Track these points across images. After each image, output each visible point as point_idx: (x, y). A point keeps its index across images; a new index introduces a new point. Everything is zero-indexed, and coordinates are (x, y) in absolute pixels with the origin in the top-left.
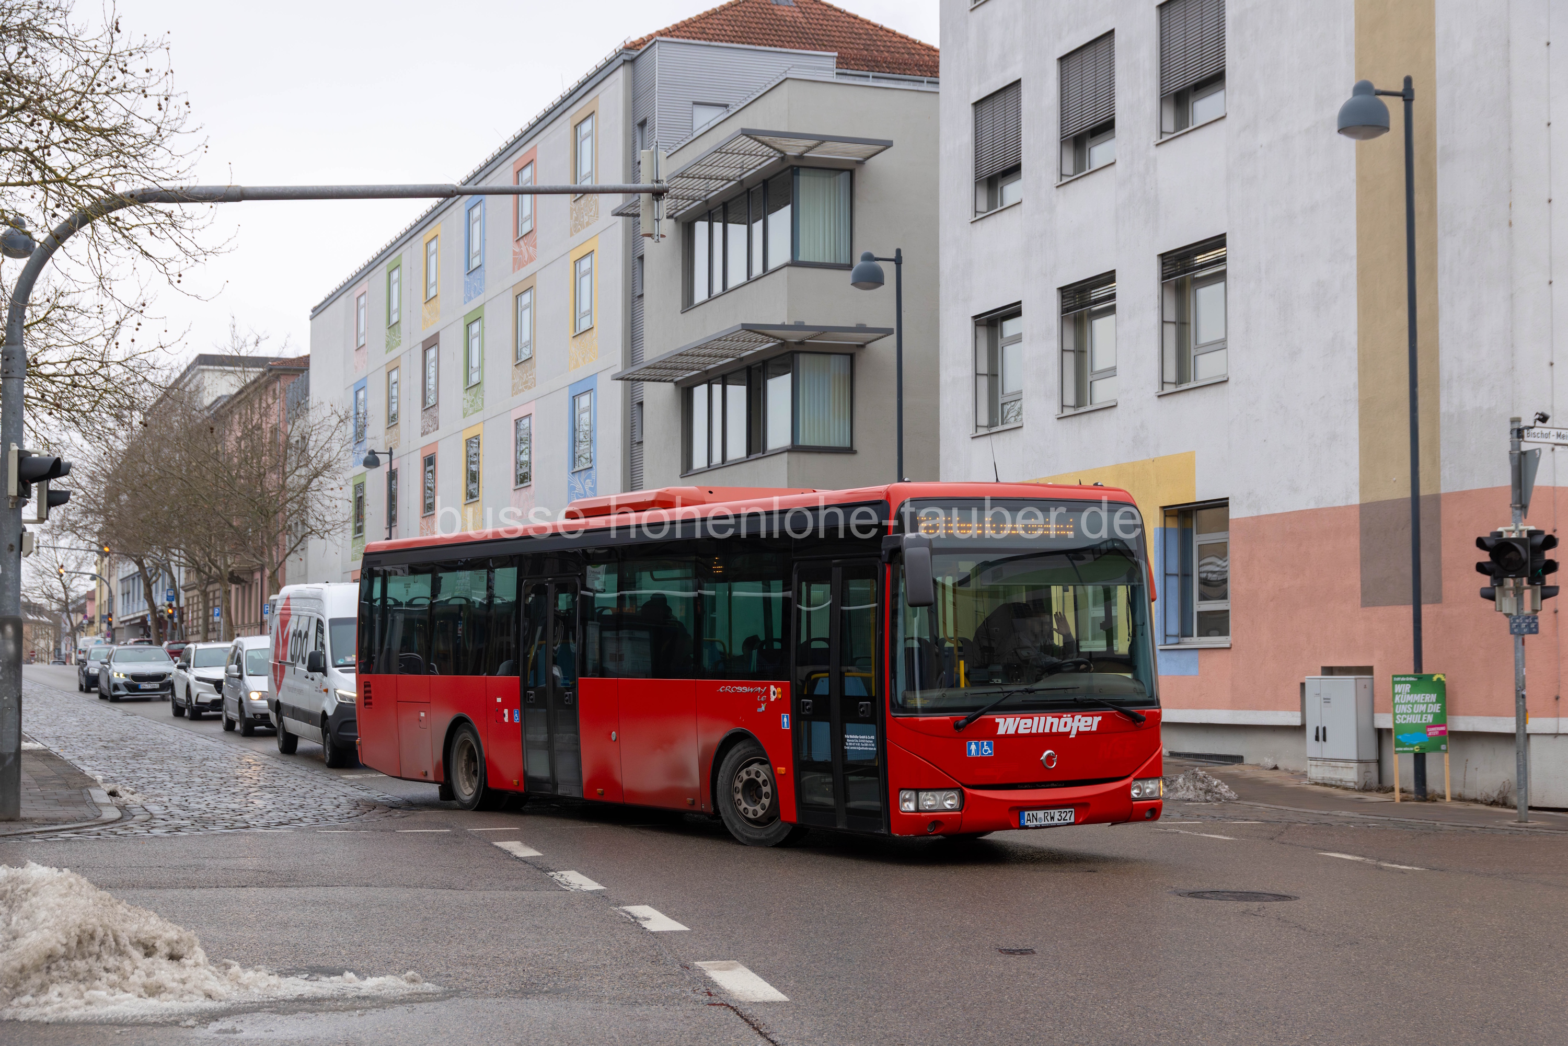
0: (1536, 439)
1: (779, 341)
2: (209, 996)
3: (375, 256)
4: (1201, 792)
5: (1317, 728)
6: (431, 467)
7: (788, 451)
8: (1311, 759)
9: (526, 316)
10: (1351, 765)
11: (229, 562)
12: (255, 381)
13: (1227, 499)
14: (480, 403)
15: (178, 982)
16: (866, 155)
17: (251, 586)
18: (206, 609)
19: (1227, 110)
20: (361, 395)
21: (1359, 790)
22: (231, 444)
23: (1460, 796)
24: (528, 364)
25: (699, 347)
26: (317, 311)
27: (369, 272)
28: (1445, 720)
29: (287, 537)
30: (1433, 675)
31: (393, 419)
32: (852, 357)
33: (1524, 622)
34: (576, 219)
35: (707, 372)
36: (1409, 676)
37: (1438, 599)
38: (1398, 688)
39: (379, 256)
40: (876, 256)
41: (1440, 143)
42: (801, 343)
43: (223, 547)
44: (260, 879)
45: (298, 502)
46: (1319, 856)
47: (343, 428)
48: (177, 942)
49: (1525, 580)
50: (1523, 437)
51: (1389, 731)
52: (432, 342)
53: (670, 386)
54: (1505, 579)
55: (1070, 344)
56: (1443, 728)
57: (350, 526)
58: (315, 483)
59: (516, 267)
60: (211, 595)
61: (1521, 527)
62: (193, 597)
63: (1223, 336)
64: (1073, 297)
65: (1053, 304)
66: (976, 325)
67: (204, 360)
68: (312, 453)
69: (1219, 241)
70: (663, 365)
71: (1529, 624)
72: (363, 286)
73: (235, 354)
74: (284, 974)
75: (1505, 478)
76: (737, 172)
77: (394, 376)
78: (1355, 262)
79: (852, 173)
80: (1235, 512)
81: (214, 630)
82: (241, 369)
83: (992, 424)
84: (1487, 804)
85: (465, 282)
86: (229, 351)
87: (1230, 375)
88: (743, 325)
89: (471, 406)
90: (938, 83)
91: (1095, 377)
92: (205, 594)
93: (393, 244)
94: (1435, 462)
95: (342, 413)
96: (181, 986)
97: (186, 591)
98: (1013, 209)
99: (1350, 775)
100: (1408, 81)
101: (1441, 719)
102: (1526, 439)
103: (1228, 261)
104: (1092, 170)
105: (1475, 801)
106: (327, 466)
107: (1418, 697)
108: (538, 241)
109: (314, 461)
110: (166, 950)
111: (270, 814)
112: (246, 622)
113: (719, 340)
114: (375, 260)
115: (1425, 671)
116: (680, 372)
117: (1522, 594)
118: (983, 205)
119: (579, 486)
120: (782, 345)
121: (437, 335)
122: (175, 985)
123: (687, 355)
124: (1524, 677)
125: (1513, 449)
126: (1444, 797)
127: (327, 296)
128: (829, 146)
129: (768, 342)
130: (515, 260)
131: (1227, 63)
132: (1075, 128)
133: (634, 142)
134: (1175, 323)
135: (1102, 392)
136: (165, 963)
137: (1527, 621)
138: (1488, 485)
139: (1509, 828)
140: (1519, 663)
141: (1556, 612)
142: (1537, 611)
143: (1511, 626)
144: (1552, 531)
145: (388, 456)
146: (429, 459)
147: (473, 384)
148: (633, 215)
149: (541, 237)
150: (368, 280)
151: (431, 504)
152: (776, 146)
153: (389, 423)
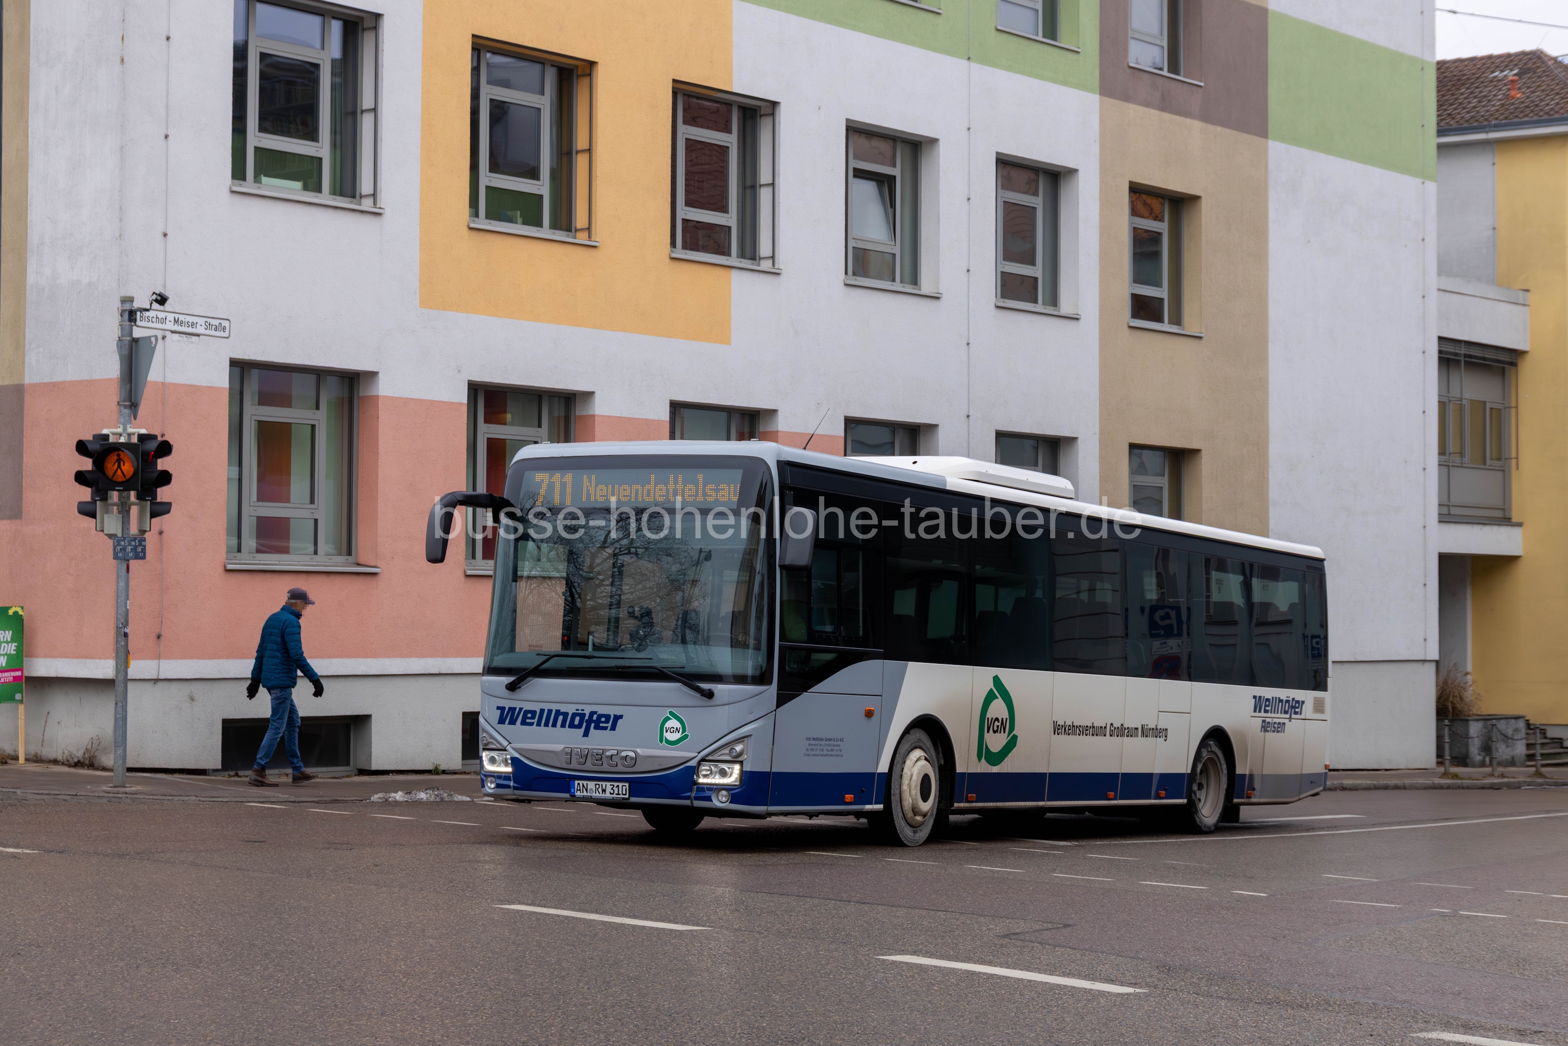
0: (150, 324)
23: (36, 755)
28: (22, 662)
30: (9, 608)
33: (130, 545)
37: (17, 514)
49: (133, 494)
50: (136, 320)
61: (130, 430)
71: (136, 547)
75: (111, 368)
84: (70, 766)
94: (19, 345)
101: (16, 662)
102: (138, 323)
105: (55, 762)
117: (128, 511)
124: (127, 611)
125: (123, 336)
126: (16, 758)
137: (133, 543)
138: (85, 376)
139: (106, 795)
140: (124, 594)
141: (161, 533)
142: (145, 531)
143: (114, 550)
144: (163, 435)
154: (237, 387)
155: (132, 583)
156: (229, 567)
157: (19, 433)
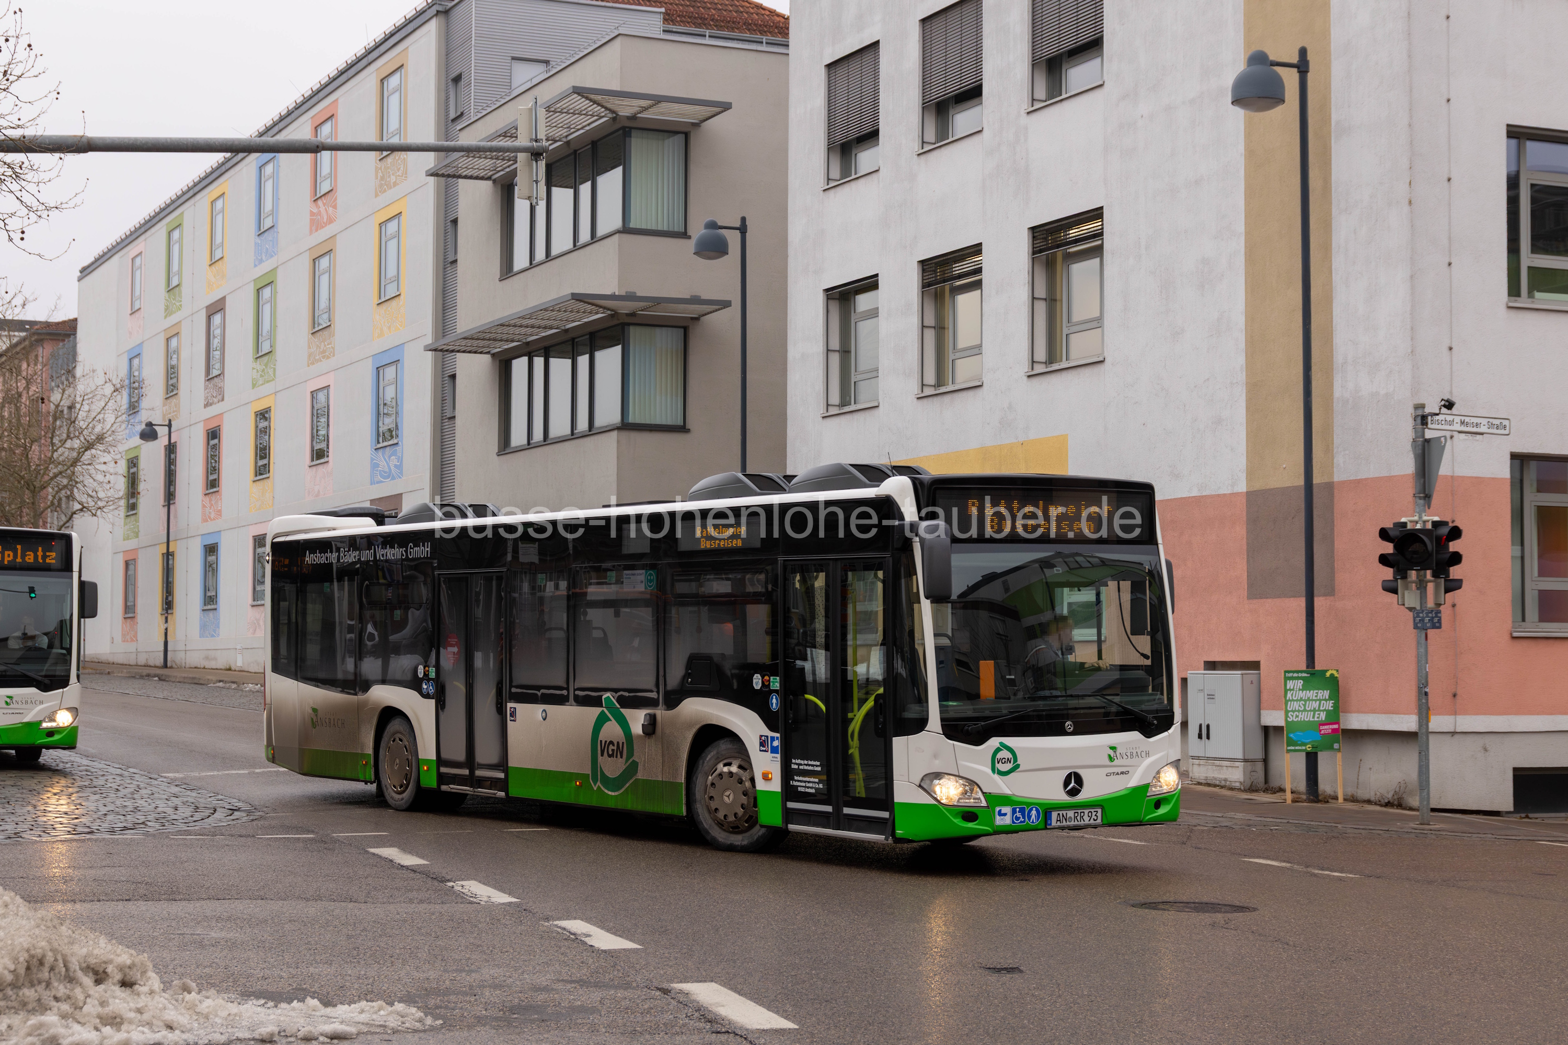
0: (1440, 427)
1: (609, 312)
2: (170, 1027)
3: (153, 214)
5: (1201, 726)
6: (216, 441)
7: (618, 429)
8: (1194, 758)
9: (324, 280)
10: (1237, 764)
12: (15, 346)
14: (271, 373)
15: (135, 1012)
16: (703, 118)
19: (1105, 78)
20: (136, 362)
21: (1245, 791)
23: (1353, 796)
24: (326, 332)
25: (523, 318)
26: (86, 271)
27: (146, 231)
28: (1338, 717)
30: (1326, 671)
31: (172, 389)
32: (686, 329)
33: (1427, 616)
34: (382, 178)
35: (528, 343)
36: (1302, 672)
37: (1331, 591)
38: (1290, 684)
39: (157, 214)
40: (719, 224)
41: (1334, 117)
42: (633, 314)
45: (67, 477)
46: (1243, 862)
47: (119, 397)
48: (130, 967)
49: (1429, 573)
50: (1427, 424)
51: (1279, 729)
52: (217, 308)
53: (488, 357)
54: (1409, 572)
55: (930, 320)
56: (1336, 726)
57: (123, 503)
58: (86, 456)
59: (314, 228)
61: (1425, 518)
63: (1098, 315)
64: (934, 272)
65: (913, 278)
66: (828, 299)
68: (83, 424)
69: (1097, 214)
70: (482, 336)
71: (1433, 618)
72: (139, 246)
75: (1407, 465)
76: (564, 132)
77: (174, 343)
78: (1242, 240)
79: (687, 135)
82: (6, 333)
83: (844, 402)
84: (1381, 806)
85: (256, 243)
87: (1106, 354)
88: (573, 294)
89: (261, 376)
90: (787, 46)
91: (958, 355)
93: (173, 202)
94: (1329, 449)
95: (116, 381)
96: (139, 1016)
98: (869, 177)
99: (1236, 775)
100: (1303, 52)
101: (1334, 717)
102: (1430, 426)
103: (1105, 236)
104: (955, 138)
105: (1369, 802)
106: (100, 439)
107: (1311, 694)
108: (339, 201)
109: (86, 433)
110: (118, 977)
113: (546, 310)
114: (152, 218)
115: (1318, 666)
116: (498, 344)
117: (1425, 588)
118: (836, 173)
119: (383, 463)
120: (612, 316)
121: (223, 299)
123: (508, 326)
124: (1427, 672)
125: (1416, 437)
126: (1336, 798)
127: (97, 256)
128: (665, 106)
129: (597, 313)
130: (312, 221)
131: (1105, 29)
132: (938, 93)
133: (447, 98)
134: (1045, 299)
135: (964, 370)
136: (118, 991)
137: (1430, 615)
138: (1385, 473)
139: (1413, 831)
140: (1422, 659)
141: (1454, 606)
142: (1440, 605)
143: (1414, 621)
144: (1453, 522)
145: (167, 428)
146: (212, 432)
147: (263, 353)
148: (449, 176)
149: (341, 196)
150: (145, 240)
151: (215, 480)
152: (608, 105)
153: (167, 394)
154: (1518, 475)
155: (1430, 649)
156: (1515, 634)
157: (1330, 524)
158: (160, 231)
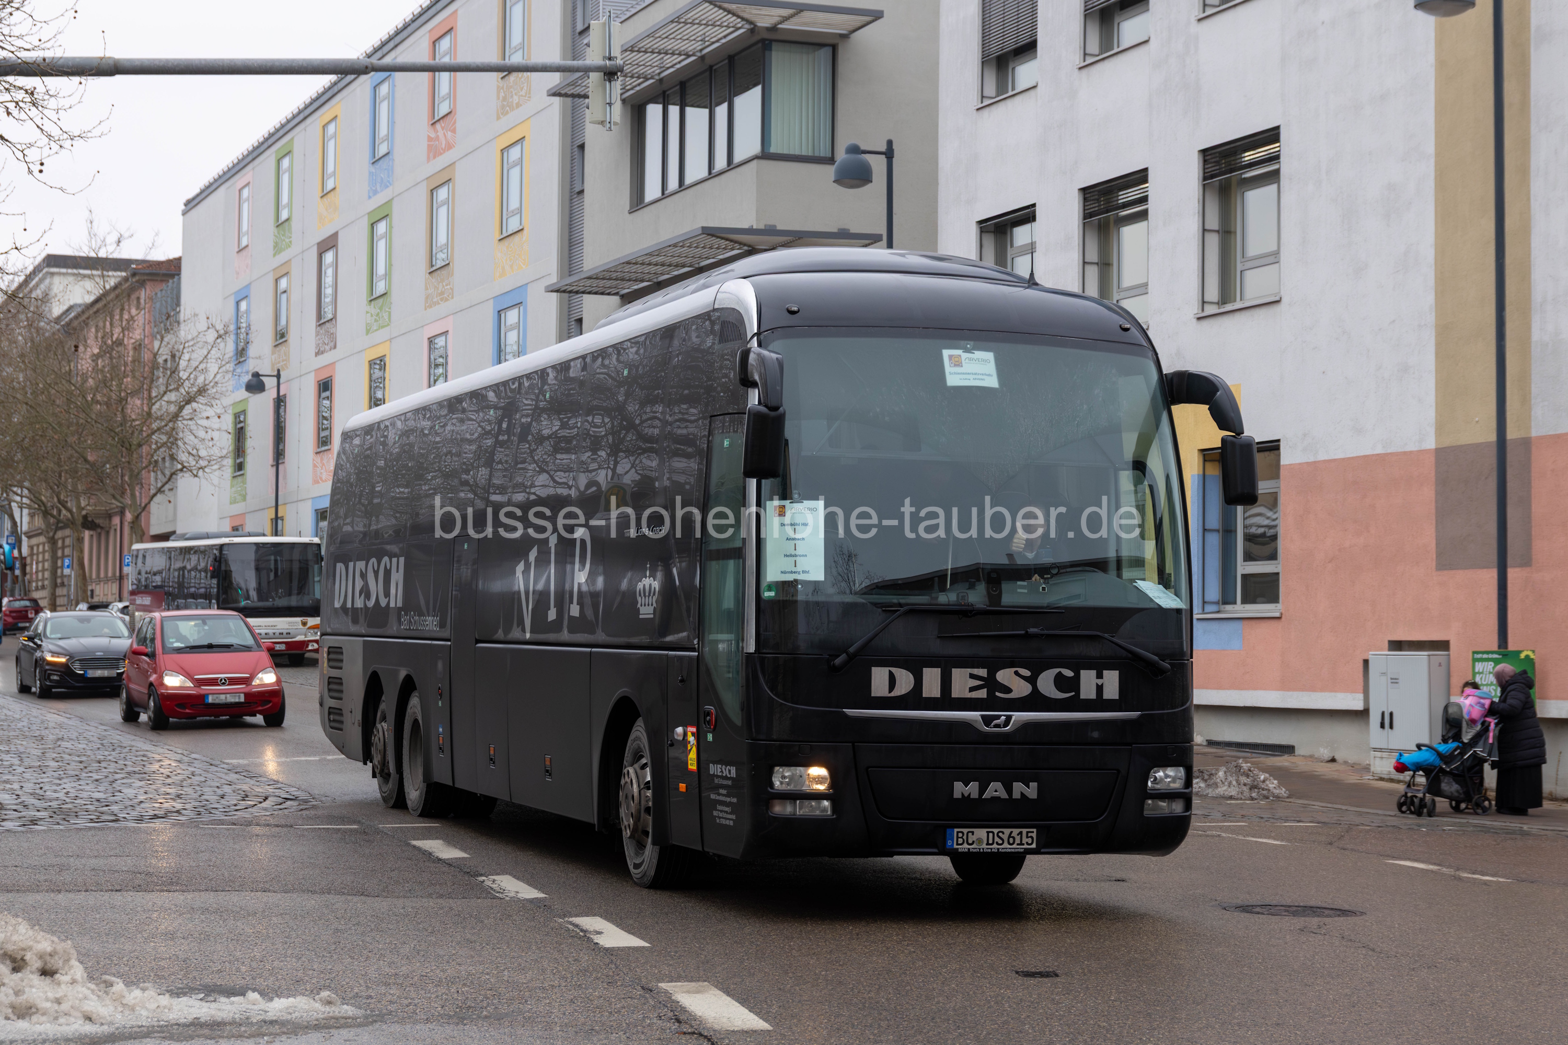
1: (746, 248)
2: (89, 1018)
3: (261, 140)
4: (1245, 788)
5: (1383, 714)
6: (327, 393)
8: (1375, 750)
9: (442, 213)
11: (83, 504)
12: (115, 288)
13: (1279, 441)
14: (386, 317)
15: (52, 1002)
16: (851, 28)
17: (108, 533)
18: (54, 558)
20: (243, 306)
22: (85, 363)
24: (444, 272)
25: (650, 254)
26: (191, 204)
27: (254, 159)
29: (152, 474)
30: (1520, 652)
31: (281, 336)
34: (504, 99)
35: (659, 283)
36: (1492, 652)
37: (1526, 562)
38: (1479, 666)
39: (266, 140)
40: (863, 148)
43: (75, 486)
44: (137, 882)
45: (166, 434)
46: (1386, 864)
47: (222, 345)
48: (51, 955)
53: (616, 299)
55: (1093, 256)
57: (229, 462)
58: (187, 410)
59: (431, 155)
60: (60, 543)
62: (38, 546)
63: (1275, 248)
64: (1098, 200)
65: (1073, 208)
66: (982, 232)
67: (54, 261)
68: (184, 375)
69: (1273, 134)
70: (607, 275)
72: (246, 176)
73: (93, 255)
74: (177, 993)
76: (698, 45)
77: (283, 283)
78: (1432, 161)
79: (834, 48)
80: (1287, 457)
81: (63, 584)
82: (99, 273)
85: (370, 173)
86: (85, 251)
87: (1282, 293)
88: (703, 228)
89: (376, 321)
91: (1123, 294)
92: (53, 541)
93: (283, 126)
94: (1526, 399)
95: (220, 327)
96: (56, 1007)
97: (29, 537)
98: (1027, 93)
103: (1282, 159)
104: (1120, 49)
106: (202, 391)
108: (458, 125)
109: (187, 384)
110: (38, 964)
111: (142, 805)
112: (102, 575)
113: (675, 245)
114: (260, 145)
115: (1512, 647)
118: (991, 90)
120: (749, 252)
121: (335, 235)
122: (48, 1005)
123: (636, 263)
127: (203, 187)
128: (807, 16)
129: (732, 249)
130: (429, 147)
133: (574, 8)
134: (1218, 231)
136: (36, 979)
145: (275, 379)
146: (324, 383)
147: (378, 294)
148: (573, 96)
149: (461, 120)
150: (253, 169)
151: (326, 437)
152: (745, 15)
153: (277, 340)
157: (1527, 484)
158: (269, 158)
